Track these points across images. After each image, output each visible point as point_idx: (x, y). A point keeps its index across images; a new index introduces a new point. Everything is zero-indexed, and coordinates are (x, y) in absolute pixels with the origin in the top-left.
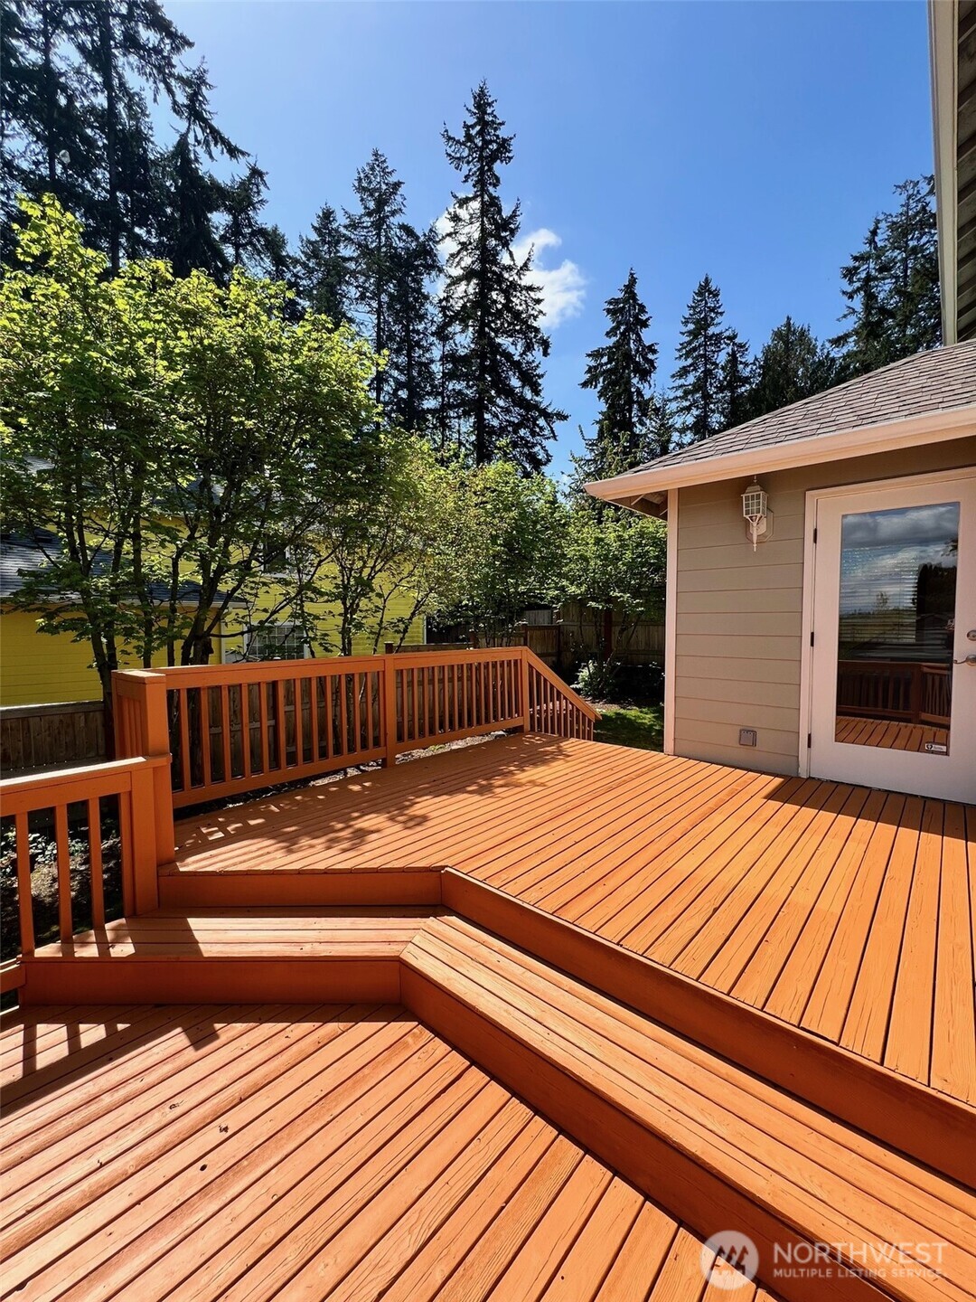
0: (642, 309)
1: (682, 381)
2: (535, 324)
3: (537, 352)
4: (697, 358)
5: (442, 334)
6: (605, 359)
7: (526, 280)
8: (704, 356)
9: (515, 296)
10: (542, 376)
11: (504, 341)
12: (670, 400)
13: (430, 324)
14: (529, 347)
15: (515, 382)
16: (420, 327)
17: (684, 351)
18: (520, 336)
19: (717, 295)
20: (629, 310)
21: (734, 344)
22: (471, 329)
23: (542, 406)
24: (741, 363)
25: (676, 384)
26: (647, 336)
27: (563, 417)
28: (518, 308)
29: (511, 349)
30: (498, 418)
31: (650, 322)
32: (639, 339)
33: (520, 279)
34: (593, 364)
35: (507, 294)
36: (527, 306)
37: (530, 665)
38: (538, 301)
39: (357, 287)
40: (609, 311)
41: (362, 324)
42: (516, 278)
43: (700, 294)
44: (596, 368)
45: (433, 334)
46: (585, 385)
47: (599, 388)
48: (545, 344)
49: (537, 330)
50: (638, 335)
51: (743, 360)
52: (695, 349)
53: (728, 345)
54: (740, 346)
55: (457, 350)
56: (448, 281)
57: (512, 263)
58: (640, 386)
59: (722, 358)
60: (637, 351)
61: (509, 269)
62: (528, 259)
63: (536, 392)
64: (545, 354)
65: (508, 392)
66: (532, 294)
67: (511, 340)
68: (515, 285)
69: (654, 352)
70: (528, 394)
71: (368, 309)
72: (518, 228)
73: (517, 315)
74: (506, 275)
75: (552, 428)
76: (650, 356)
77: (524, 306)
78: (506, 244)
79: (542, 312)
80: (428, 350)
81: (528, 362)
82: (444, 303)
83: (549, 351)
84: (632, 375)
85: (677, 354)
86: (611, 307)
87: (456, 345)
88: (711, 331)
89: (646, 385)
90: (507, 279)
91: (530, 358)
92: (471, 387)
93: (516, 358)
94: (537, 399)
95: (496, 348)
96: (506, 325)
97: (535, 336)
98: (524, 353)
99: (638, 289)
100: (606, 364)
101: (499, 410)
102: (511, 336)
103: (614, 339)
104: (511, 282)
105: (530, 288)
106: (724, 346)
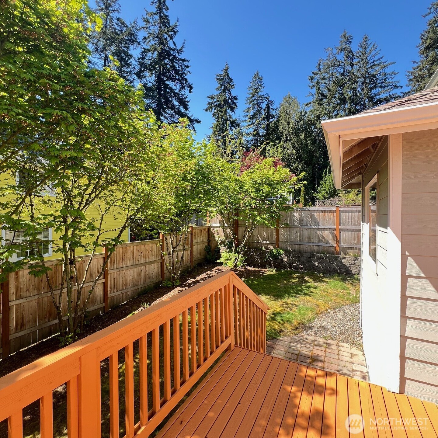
0: (231, 80)
1: (247, 114)
2: (186, 77)
3: (187, 90)
4: (254, 104)
5: (139, 75)
6: (215, 100)
7: (181, 56)
8: (257, 104)
9: (176, 63)
10: (189, 102)
11: (170, 83)
12: (243, 121)
13: (133, 69)
14: (183, 88)
15: (176, 103)
16: (128, 70)
17: (249, 101)
18: (178, 82)
19: (262, 79)
20: (226, 80)
21: (268, 101)
22: (154, 75)
23: (189, 115)
24: (271, 109)
25: (245, 115)
26: (234, 92)
27: (198, 122)
28: (178, 69)
29: (174, 87)
30: (167, 119)
31: (235, 86)
32: (230, 93)
33: (179, 55)
34: (210, 101)
35: (172, 61)
36: (182, 68)
37: (234, 286)
38: (187, 67)
39: (93, 44)
40: (217, 79)
41: (95, 64)
42: (177, 54)
43: (255, 78)
44: (212, 103)
45: (135, 74)
46: (207, 110)
47: (213, 112)
48: (191, 87)
49: (186, 80)
50: (230, 91)
51: (272, 108)
52: (253, 101)
53: (266, 100)
54: (271, 102)
55: (147, 84)
56: (143, 50)
57: (175, 47)
58: (230, 113)
59: (264, 106)
60: (229, 98)
61: (173, 50)
62: (183, 47)
63: (186, 109)
64: (190, 92)
65: (173, 108)
66: (184, 63)
67: (174, 83)
68: (176, 58)
69: (236, 99)
70: (182, 110)
71: (99, 57)
72: (177, 31)
73: (177, 72)
74: (172, 52)
75: (193, 127)
76: (235, 101)
77: (180, 68)
78: (171, 38)
79: (189, 72)
80: (131, 82)
81: (182, 95)
82: (141, 60)
83: (192, 90)
84: (227, 108)
85: (246, 102)
86: (218, 77)
87: (147, 81)
88: (259, 94)
89: (233, 113)
90: (172, 55)
91: (183, 92)
92: (154, 103)
93: (176, 91)
94: (187, 112)
95: (166, 86)
96: (171, 76)
97: (186, 83)
98: (180, 90)
99: (229, 72)
100: (216, 102)
101: (168, 115)
102: (174, 82)
103: (219, 92)
104: (174, 56)
105: (184, 60)
106: (264, 101)
